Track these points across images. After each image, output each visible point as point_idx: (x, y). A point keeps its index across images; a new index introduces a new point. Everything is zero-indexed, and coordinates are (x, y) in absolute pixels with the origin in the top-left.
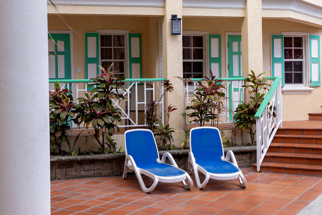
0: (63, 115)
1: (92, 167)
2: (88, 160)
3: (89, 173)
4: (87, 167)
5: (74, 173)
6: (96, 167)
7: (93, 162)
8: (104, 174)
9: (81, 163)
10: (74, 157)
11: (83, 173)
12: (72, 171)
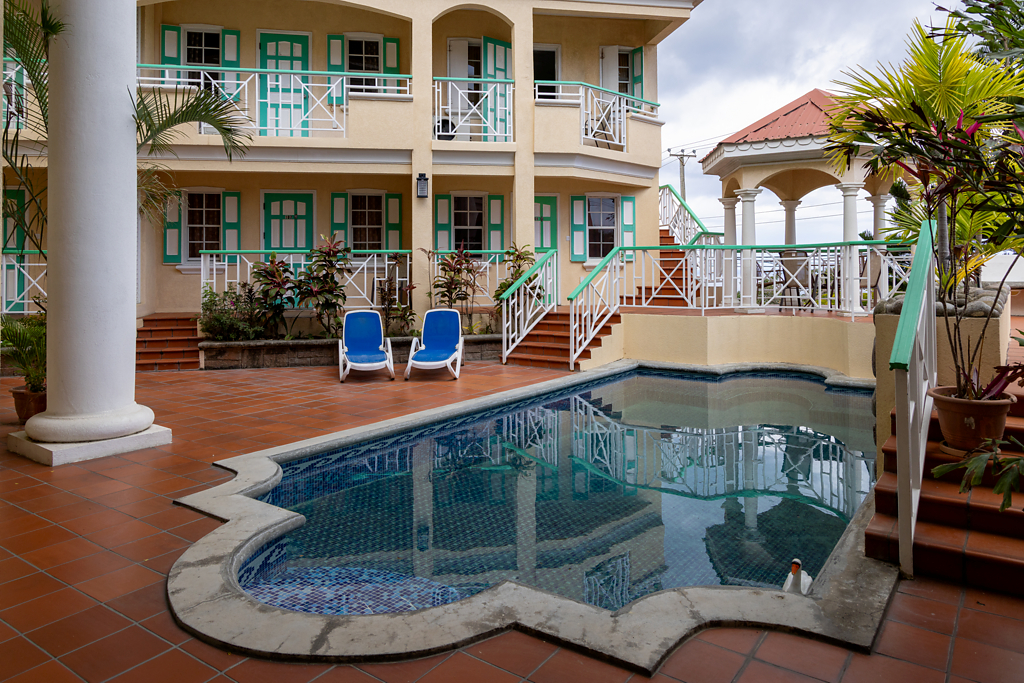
0: (273, 293)
1: (307, 353)
2: (302, 345)
3: (303, 361)
4: (301, 354)
5: (286, 360)
6: (312, 354)
7: (308, 347)
8: (323, 361)
9: (294, 348)
10: (288, 341)
11: (297, 361)
12: (284, 358)
